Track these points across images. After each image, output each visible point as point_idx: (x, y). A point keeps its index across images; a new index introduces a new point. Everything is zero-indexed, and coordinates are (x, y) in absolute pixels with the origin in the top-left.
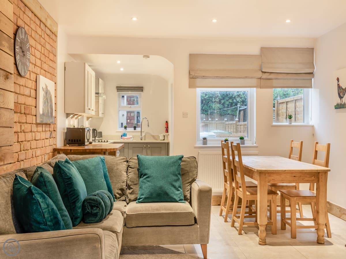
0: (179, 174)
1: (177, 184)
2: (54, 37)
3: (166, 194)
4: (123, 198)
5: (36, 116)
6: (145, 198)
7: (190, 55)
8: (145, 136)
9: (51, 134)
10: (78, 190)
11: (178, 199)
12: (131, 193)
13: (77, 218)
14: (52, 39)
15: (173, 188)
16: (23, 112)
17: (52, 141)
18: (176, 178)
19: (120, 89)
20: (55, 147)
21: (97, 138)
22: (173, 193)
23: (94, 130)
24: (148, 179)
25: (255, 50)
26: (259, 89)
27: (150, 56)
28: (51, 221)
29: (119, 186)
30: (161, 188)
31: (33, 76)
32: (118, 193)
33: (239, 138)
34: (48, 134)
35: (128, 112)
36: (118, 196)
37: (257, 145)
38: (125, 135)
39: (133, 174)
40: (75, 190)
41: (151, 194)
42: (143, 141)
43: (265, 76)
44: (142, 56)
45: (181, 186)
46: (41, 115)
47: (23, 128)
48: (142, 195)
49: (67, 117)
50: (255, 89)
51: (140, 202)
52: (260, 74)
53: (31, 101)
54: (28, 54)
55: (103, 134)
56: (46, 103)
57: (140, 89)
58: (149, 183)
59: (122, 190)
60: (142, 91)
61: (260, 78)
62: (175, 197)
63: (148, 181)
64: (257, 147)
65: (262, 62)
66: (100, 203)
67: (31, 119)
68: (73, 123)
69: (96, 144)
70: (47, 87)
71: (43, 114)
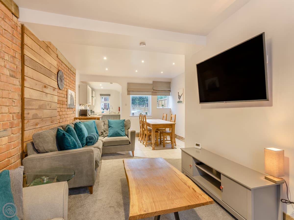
0: (124, 126)
1: (123, 130)
2: (74, 75)
3: (119, 133)
4: (102, 136)
5: (67, 105)
6: (111, 135)
7: (128, 83)
8: (111, 112)
9: (73, 112)
10: (84, 133)
12: (105, 134)
13: (84, 144)
14: (73, 75)
15: (121, 131)
16: (61, 103)
17: (73, 115)
18: (122, 128)
19: (101, 95)
20: (75, 117)
21: (92, 113)
22: (122, 133)
23: (91, 110)
24: (112, 128)
25: (151, 82)
27: (113, 83)
28: (73, 145)
29: (101, 131)
30: (117, 131)
31: (66, 90)
33: (145, 113)
34: (72, 112)
35: (104, 104)
36: (100, 135)
37: (152, 115)
38: (103, 112)
39: (106, 127)
40: (83, 133)
41: (113, 134)
42: (110, 114)
43: (154, 91)
44: (110, 83)
45: (125, 131)
46: (69, 105)
47: (61, 110)
48: (110, 134)
49: (80, 106)
50: (151, 96)
51: (109, 137)
53: (65, 99)
54: (63, 81)
55: (95, 112)
56: (71, 100)
57: (109, 95)
58: (112, 130)
59: (102, 133)
62: (122, 135)
63: (112, 129)
65: (153, 86)
66: (93, 138)
67: (64, 106)
68: (83, 108)
69: (92, 116)
70: (71, 94)
71: (70, 104)
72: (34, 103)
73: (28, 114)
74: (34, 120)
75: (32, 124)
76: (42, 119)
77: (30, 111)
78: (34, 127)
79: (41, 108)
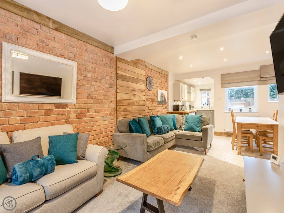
0: (200, 122)
1: (198, 126)
2: (167, 76)
3: (193, 129)
4: (181, 129)
5: (157, 102)
6: (186, 129)
7: (222, 75)
9: (166, 107)
10: (156, 124)
11: (197, 131)
12: (183, 128)
13: (155, 132)
14: (166, 77)
15: (196, 127)
16: (151, 100)
17: (166, 109)
18: (198, 123)
19: (201, 90)
20: (168, 111)
22: (196, 128)
23: (190, 106)
24: (188, 123)
26: (259, 86)
27: (205, 77)
29: (179, 125)
30: (191, 126)
31: (156, 90)
32: (179, 127)
33: (248, 109)
34: (164, 107)
35: (208, 99)
36: (179, 128)
37: (258, 112)
38: (202, 107)
39: (184, 121)
41: (188, 128)
42: (210, 110)
43: (262, 79)
44: (201, 78)
45: (200, 126)
47: (151, 105)
48: (185, 128)
49: (175, 102)
50: (257, 86)
51: (184, 131)
52: (259, 79)
53: (155, 98)
54: (153, 84)
55: (194, 107)
56: (162, 98)
57: (210, 89)
58: (188, 125)
59: (180, 126)
60: (210, 90)
61: (260, 81)
62: (197, 130)
63: (188, 124)
64: (258, 113)
65: (261, 73)
66: (162, 129)
67: (154, 103)
70: (162, 93)
71: (160, 101)
72: (124, 101)
73: (120, 108)
74: (124, 112)
75: (123, 115)
76: (130, 112)
77: (121, 107)
78: (125, 117)
79: (129, 104)
